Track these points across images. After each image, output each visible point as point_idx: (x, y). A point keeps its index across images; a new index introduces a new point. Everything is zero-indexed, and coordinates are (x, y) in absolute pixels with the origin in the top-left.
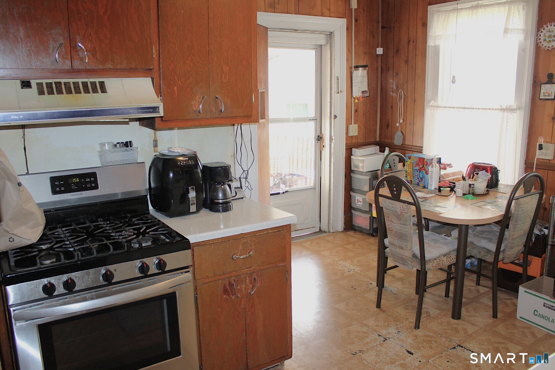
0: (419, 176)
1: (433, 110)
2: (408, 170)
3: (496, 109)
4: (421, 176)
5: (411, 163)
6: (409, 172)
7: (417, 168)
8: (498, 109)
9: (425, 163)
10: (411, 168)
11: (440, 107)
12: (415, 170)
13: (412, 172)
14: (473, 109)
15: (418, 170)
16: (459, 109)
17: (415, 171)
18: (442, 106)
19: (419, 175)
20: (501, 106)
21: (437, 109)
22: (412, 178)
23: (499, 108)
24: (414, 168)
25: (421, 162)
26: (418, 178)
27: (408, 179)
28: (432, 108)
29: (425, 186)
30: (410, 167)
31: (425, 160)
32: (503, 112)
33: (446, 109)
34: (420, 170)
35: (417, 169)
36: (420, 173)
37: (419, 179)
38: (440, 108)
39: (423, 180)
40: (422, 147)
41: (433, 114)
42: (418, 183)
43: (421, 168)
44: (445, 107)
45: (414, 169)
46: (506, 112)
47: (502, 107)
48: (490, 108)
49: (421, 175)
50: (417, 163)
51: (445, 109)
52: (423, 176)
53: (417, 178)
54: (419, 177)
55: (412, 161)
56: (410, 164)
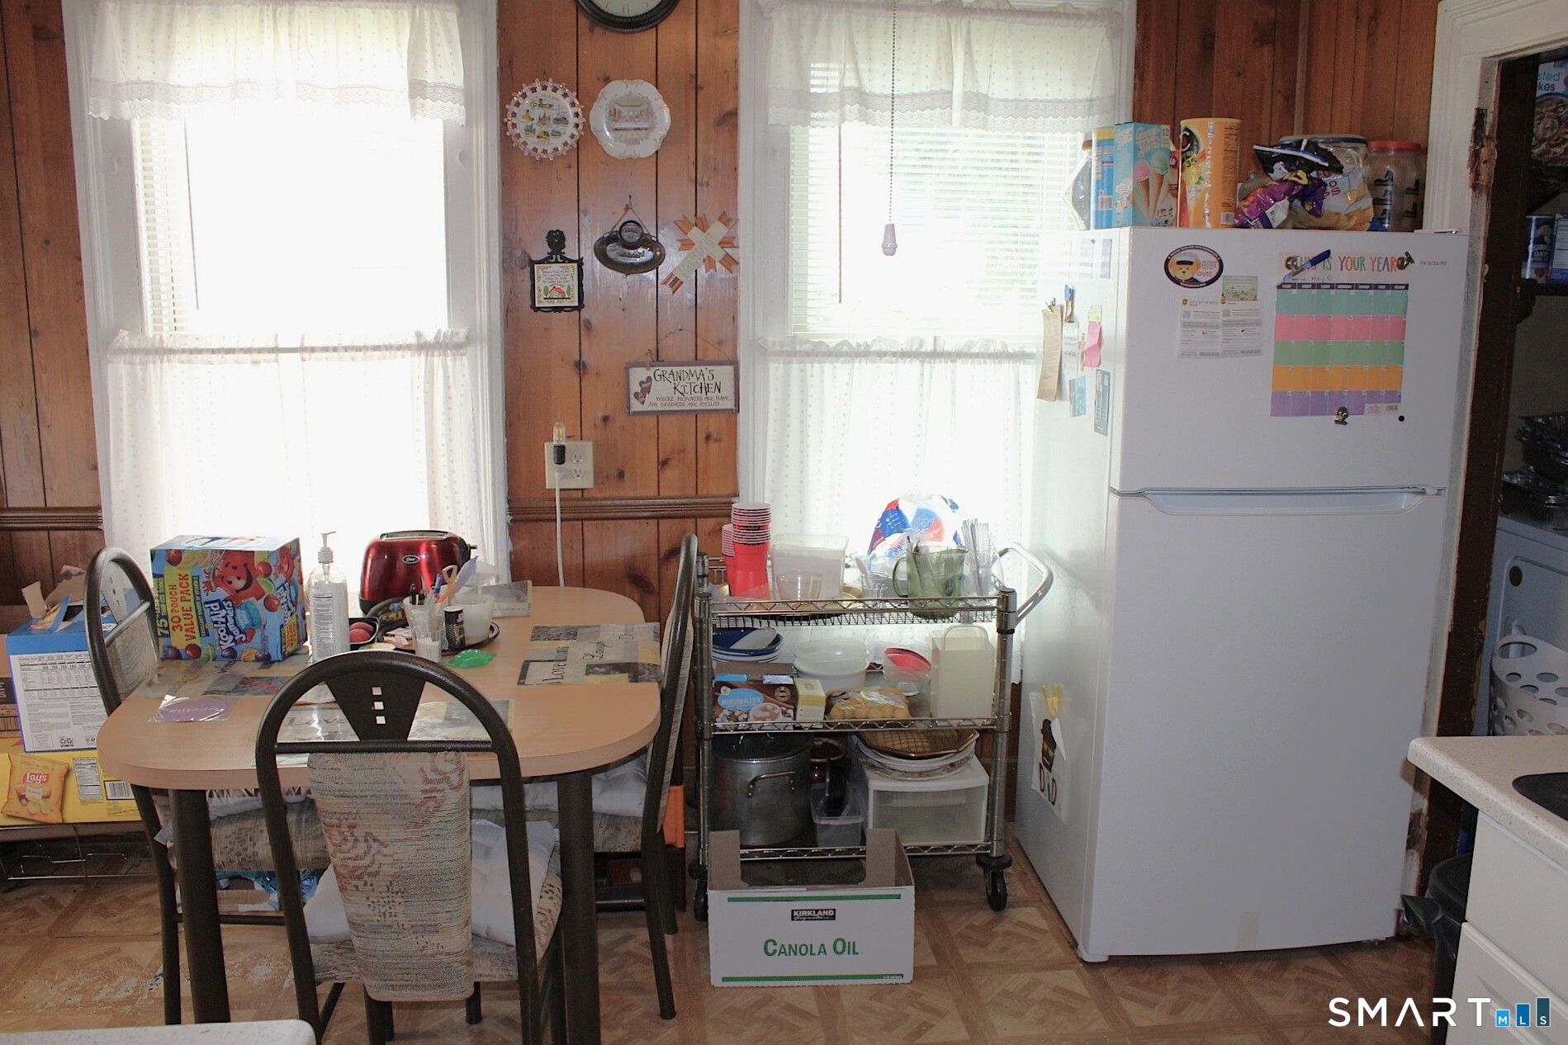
0: (231, 621)
1: (142, 364)
2: (169, 609)
3: (399, 348)
4: (243, 620)
5: (183, 578)
6: (180, 614)
7: (221, 593)
8: (409, 347)
9: (260, 568)
10: (188, 597)
11: (172, 351)
12: (207, 603)
13: (193, 613)
14: (313, 350)
15: (226, 601)
16: (256, 356)
17: (212, 605)
18: (178, 345)
19: (234, 618)
20: (419, 335)
21: (159, 361)
22: (197, 634)
23: (413, 340)
24: (203, 594)
25: (235, 568)
26: (229, 632)
27: (173, 644)
28: (137, 359)
29: (269, 656)
30: (179, 596)
31: (257, 560)
32: (427, 355)
33: (200, 356)
34: (236, 599)
35: (222, 598)
36: (238, 611)
37: (236, 631)
38: (171, 356)
39: (258, 634)
40: (99, 508)
41: (143, 380)
42: (230, 648)
43: (237, 591)
44: (191, 351)
45: (205, 598)
46: (436, 353)
47: (423, 340)
48: (377, 344)
49: (245, 616)
50: (217, 573)
51: (193, 356)
52: (256, 621)
53: (224, 634)
54: (231, 628)
55: (189, 572)
56: (177, 583)
